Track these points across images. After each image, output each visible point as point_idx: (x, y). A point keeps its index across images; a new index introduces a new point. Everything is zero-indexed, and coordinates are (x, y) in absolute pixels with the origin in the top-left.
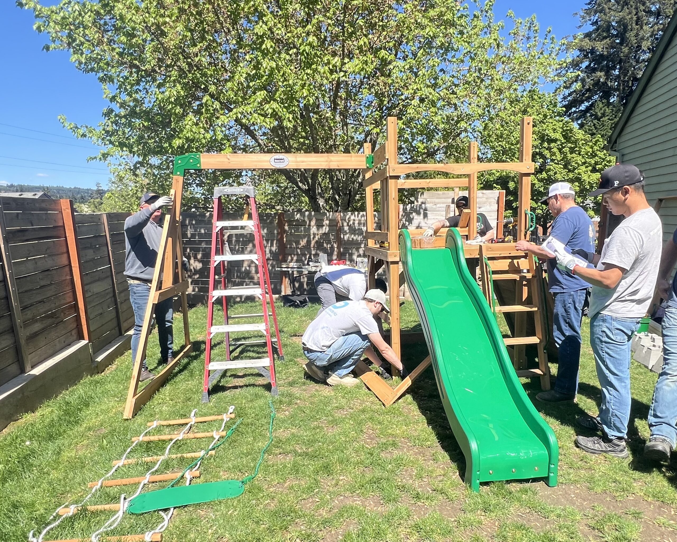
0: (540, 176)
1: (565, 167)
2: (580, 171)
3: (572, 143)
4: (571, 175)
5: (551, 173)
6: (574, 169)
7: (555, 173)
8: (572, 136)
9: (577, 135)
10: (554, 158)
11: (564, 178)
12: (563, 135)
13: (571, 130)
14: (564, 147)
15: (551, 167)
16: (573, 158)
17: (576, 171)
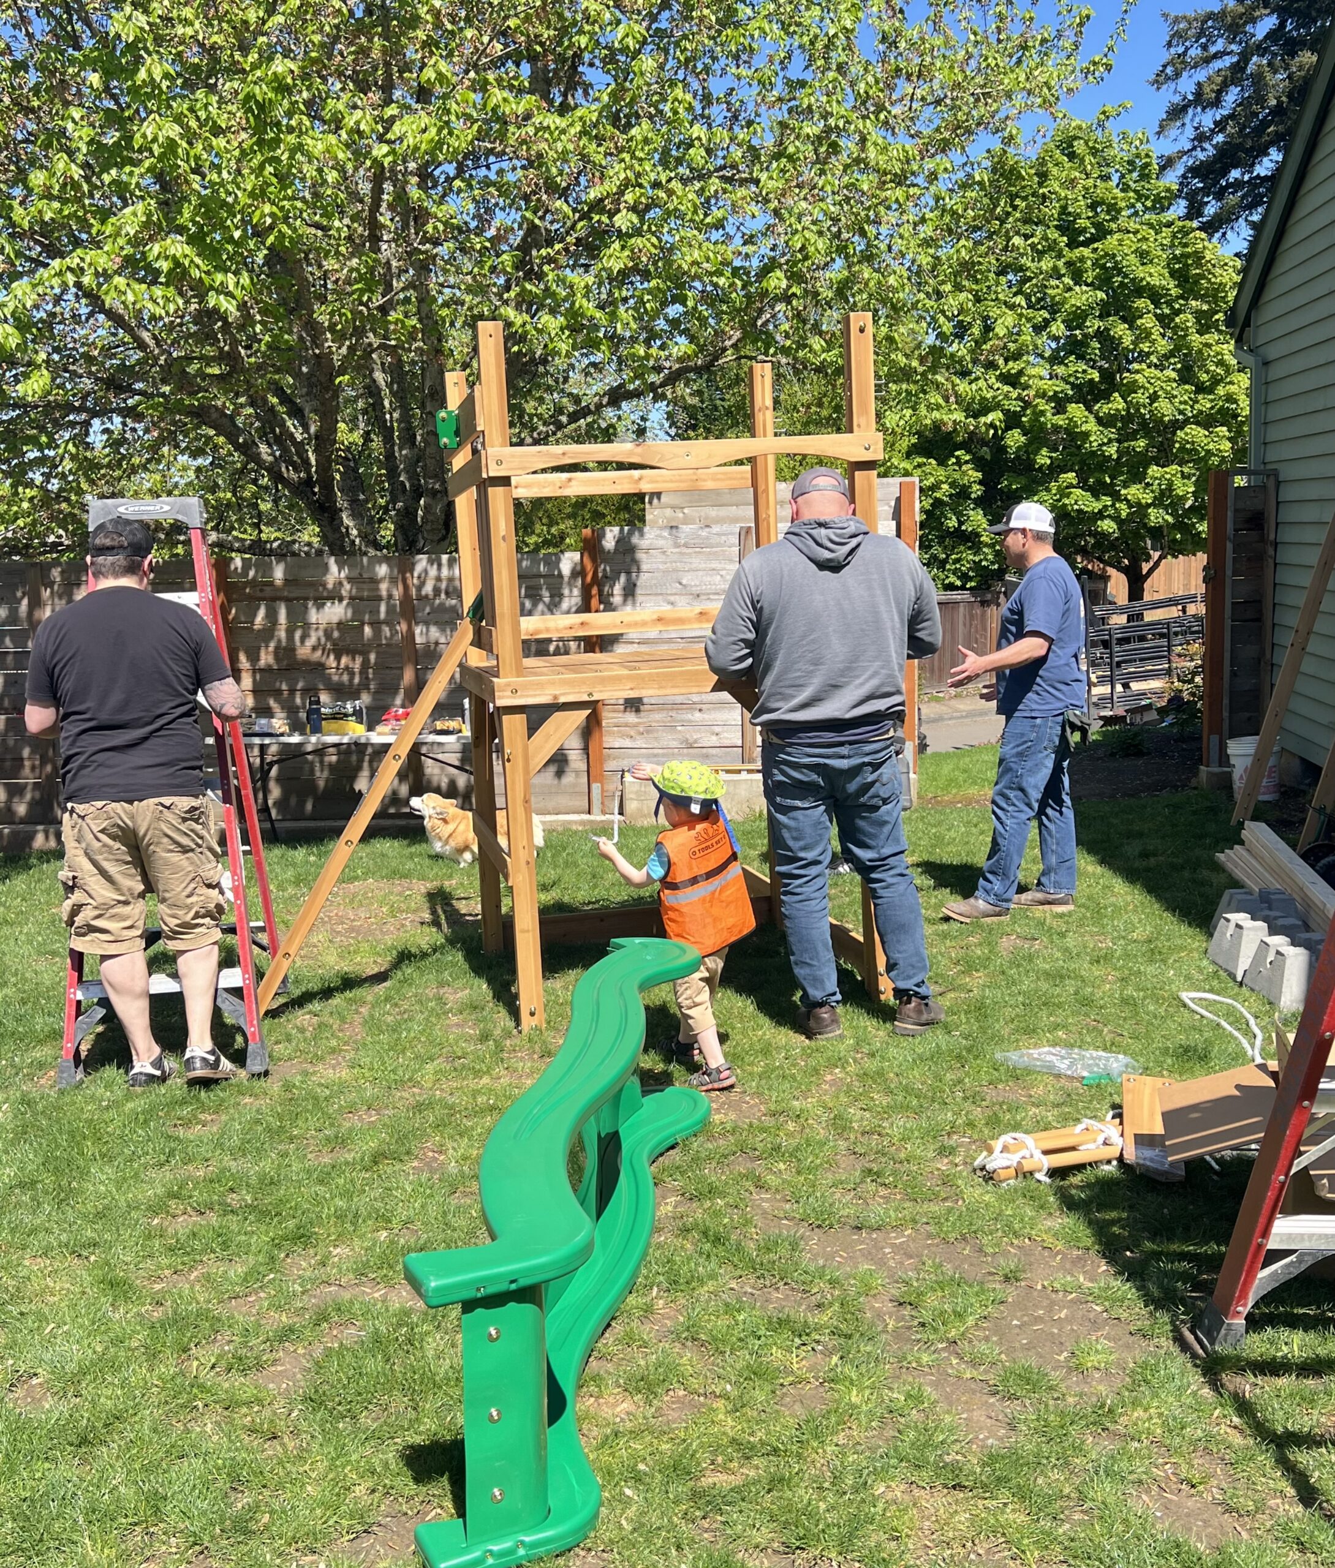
0: (1104, 408)
1: (1186, 375)
2: (1233, 388)
3: (1202, 298)
4: (1205, 403)
5: (1141, 397)
6: (1216, 381)
7: (1154, 398)
8: (1202, 276)
9: (1218, 271)
10: (1145, 347)
11: (1181, 412)
12: (1173, 274)
13: (1198, 257)
14: (1177, 312)
15: (1138, 377)
16: (1208, 346)
17: (1221, 391)
